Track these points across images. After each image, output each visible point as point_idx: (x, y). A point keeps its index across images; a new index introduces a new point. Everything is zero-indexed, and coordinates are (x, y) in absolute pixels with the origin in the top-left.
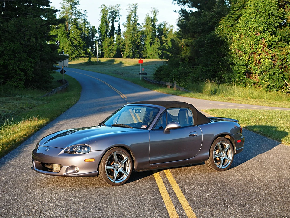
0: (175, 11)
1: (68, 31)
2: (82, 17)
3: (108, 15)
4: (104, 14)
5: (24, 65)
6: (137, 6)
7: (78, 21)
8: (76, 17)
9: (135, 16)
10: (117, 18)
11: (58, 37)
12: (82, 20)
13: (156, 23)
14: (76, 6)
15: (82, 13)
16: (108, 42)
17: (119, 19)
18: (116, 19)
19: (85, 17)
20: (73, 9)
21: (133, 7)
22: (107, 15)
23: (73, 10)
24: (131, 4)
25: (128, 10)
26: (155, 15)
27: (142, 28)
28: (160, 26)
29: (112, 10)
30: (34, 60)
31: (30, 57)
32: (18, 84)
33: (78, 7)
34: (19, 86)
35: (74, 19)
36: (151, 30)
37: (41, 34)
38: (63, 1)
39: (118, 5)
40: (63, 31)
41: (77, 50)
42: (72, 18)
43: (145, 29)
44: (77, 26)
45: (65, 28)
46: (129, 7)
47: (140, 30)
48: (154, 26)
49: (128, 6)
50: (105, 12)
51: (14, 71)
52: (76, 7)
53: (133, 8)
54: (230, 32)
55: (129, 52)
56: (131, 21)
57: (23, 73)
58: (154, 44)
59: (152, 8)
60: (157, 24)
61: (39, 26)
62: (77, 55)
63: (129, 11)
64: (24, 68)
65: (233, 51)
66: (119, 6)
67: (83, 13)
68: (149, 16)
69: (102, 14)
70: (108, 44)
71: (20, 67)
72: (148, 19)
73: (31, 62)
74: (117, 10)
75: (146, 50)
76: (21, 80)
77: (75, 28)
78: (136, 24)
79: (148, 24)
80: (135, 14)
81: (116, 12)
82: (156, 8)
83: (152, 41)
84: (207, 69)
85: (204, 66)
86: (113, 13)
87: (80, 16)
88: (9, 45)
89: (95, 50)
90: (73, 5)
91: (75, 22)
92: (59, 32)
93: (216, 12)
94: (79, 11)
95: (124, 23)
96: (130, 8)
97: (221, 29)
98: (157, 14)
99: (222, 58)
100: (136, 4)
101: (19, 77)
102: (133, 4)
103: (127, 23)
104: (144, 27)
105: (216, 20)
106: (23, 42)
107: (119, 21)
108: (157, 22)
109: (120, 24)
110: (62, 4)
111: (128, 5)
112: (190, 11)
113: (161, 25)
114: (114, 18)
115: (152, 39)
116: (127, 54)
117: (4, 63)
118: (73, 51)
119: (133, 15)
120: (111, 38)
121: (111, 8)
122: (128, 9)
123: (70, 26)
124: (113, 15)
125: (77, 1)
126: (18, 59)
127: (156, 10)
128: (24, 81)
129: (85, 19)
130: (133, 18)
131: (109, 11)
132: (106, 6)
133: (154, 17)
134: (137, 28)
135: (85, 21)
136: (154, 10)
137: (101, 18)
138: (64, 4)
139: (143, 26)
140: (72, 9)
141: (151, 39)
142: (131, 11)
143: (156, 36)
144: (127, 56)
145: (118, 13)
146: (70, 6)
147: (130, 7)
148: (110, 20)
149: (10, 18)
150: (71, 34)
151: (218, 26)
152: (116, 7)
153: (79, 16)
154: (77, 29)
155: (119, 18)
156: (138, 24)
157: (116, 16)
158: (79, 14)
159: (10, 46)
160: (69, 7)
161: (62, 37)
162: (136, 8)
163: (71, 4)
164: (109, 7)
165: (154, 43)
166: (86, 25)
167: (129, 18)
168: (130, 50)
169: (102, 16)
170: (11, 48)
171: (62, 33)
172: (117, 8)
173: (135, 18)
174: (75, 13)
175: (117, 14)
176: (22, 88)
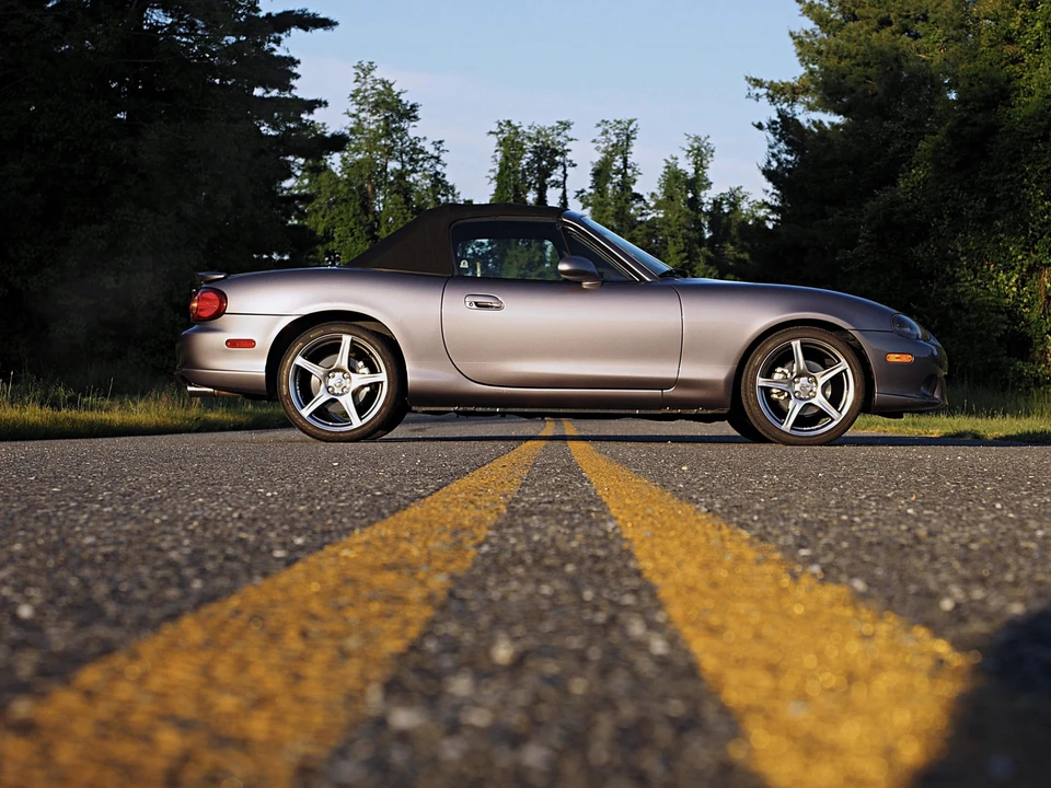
0: (760, 126)
1: (371, 218)
2: (426, 165)
3: (524, 162)
4: (507, 158)
6: (631, 128)
7: (411, 180)
8: (403, 166)
9: (626, 166)
10: (557, 175)
11: (337, 239)
12: (425, 177)
13: (702, 194)
14: (404, 125)
15: (426, 150)
16: (521, 261)
17: (566, 176)
18: (552, 178)
19: (439, 168)
20: (394, 136)
21: (617, 131)
22: (520, 159)
23: (393, 141)
24: (612, 121)
25: (600, 145)
26: (702, 166)
27: (649, 211)
28: (717, 204)
29: (540, 144)
33: (413, 130)
35: (396, 174)
36: (683, 220)
38: (357, 107)
39: (561, 123)
40: (354, 215)
42: (388, 170)
43: (661, 216)
44: (408, 200)
45: (362, 205)
46: (603, 134)
47: (643, 218)
48: (695, 203)
49: (600, 130)
50: (510, 144)
52: (404, 129)
53: (617, 135)
54: (952, 189)
56: (610, 186)
59: (690, 137)
60: (708, 197)
63: (603, 146)
65: (962, 259)
66: (565, 129)
67: (431, 150)
68: (679, 167)
69: (499, 156)
70: (521, 268)
72: (673, 177)
74: (559, 142)
77: (399, 206)
78: (627, 194)
79: (670, 198)
80: (625, 160)
81: (555, 152)
82: (703, 139)
83: (687, 261)
86: (542, 152)
87: (421, 163)
90: (394, 122)
91: (400, 185)
92: (337, 218)
93: (903, 118)
94: (415, 144)
95: (583, 191)
96: (608, 135)
97: (919, 182)
98: (709, 159)
99: (923, 288)
100: (631, 122)
102: (619, 122)
103: (592, 191)
104: (658, 207)
105: (902, 150)
107: (564, 182)
108: (707, 191)
109: (567, 193)
110: (354, 116)
111: (599, 125)
112: (814, 122)
113: (721, 204)
114: (546, 173)
115: (686, 254)
119: (618, 163)
120: (533, 249)
121: (533, 133)
122: (599, 139)
123: (382, 198)
124: (541, 159)
125: (408, 108)
127: (705, 144)
129: (438, 173)
130: (618, 172)
131: (529, 145)
132: (517, 125)
133: (696, 172)
134: (632, 211)
135: (438, 182)
136: (696, 145)
137: (498, 171)
138: (362, 115)
139: (652, 204)
140: (388, 134)
141: (683, 251)
142: (610, 149)
143: (701, 241)
145: (563, 154)
146: (382, 123)
147: (607, 132)
148: (529, 179)
150: (383, 229)
151: (910, 171)
152: (556, 132)
153: (417, 161)
154: (405, 211)
155: (564, 172)
156: (639, 197)
157: (555, 165)
158: (414, 153)
160: (378, 127)
161: (351, 239)
162: (628, 137)
163: (387, 118)
164: (527, 131)
165: (695, 269)
166: (439, 196)
167: (601, 174)
169: (501, 165)
171: (351, 224)
172: (558, 134)
173: (624, 175)
174: (402, 152)
175: (557, 158)
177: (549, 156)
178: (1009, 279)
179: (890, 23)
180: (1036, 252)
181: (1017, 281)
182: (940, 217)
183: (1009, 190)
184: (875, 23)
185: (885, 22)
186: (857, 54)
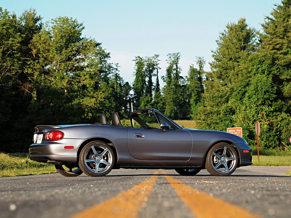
2: (113, 71)
3: (144, 69)
4: (139, 68)
6: (178, 55)
7: (108, 76)
9: (177, 68)
10: (155, 72)
12: (113, 75)
13: (202, 75)
14: (106, 59)
15: (113, 67)
16: (145, 100)
17: (158, 72)
18: (154, 73)
19: (117, 72)
20: (103, 63)
21: (174, 57)
23: (103, 65)
24: (172, 54)
26: (202, 67)
27: (185, 82)
29: (149, 62)
33: (109, 61)
35: (104, 75)
36: (196, 85)
39: (156, 55)
41: (108, 112)
43: (189, 83)
44: (108, 83)
46: (169, 58)
47: (184, 84)
48: (200, 79)
49: (168, 57)
50: (140, 64)
52: (106, 61)
53: (174, 58)
55: (170, 111)
56: (172, 75)
58: (200, 102)
59: (197, 57)
62: (108, 117)
63: (169, 62)
66: (157, 57)
67: (115, 67)
68: (194, 67)
69: (136, 67)
70: (145, 103)
72: (192, 71)
74: (155, 61)
75: (191, 109)
77: (105, 86)
78: (178, 77)
79: (192, 78)
80: (177, 66)
81: (154, 65)
82: (202, 58)
83: (198, 98)
86: (150, 65)
87: (111, 71)
89: (129, 110)
90: (103, 58)
91: (105, 78)
94: (110, 65)
95: (163, 77)
96: (171, 58)
97: (233, 102)
98: (204, 64)
100: (178, 54)
102: (174, 54)
103: (167, 76)
104: (188, 80)
105: (230, 94)
107: (157, 74)
108: (204, 75)
109: (158, 78)
111: (168, 55)
114: (151, 71)
115: (197, 96)
116: (168, 115)
119: (175, 67)
120: (148, 96)
121: (147, 60)
122: (168, 60)
124: (149, 67)
125: (107, 54)
127: (202, 60)
129: (117, 74)
130: (174, 70)
131: (145, 63)
132: (142, 57)
133: (200, 68)
134: (180, 82)
135: (117, 77)
136: (199, 60)
137: (136, 72)
139: (186, 80)
140: (101, 63)
142: (172, 63)
145: (157, 65)
146: (99, 59)
148: (146, 74)
151: (231, 99)
152: (154, 58)
153: (110, 71)
154: (107, 87)
156: (182, 77)
157: (154, 69)
158: (109, 68)
160: (98, 61)
162: (177, 59)
163: (100, 57)
164: (145, 59)
166: (118, 81)
167: (169, 71)
168: (171, 109)
169: (137, 70)
172: (155, 59)
173: (177, 71)
174: (105, 68)
175: (155, 67)
177: (152, 67)
178: (250, 123)
179: (232, 59)
180: (255, 117)
181: (252, 123)
182: (237, 110)
183: (249, 105)
184: (229, 59)
185: (231, 59)
186: (224, 67)
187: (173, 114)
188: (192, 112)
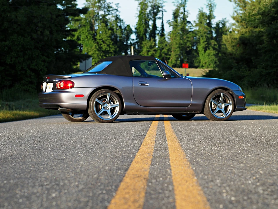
1: (94, 32)
2: (113, 12)
3: (148, 10)
4: (142, 9)
5: (36, 65)
7: (107, 17)
8: (105, 13)
9: (184, 11)
10: (160, 15)
11: (82, 40)
12: (113, 17)
13: (212, 20)
15: (113, 7)
16: (148, 45)
17: (163, 15)
18: (158, 16)
19: (117, 13)
20: (101, 2)
22: (146, 9)
23: (101, 4)
26: (212, 11)
27: (193, 27)
28: (218, 25)
29: (154, 4)
30: (48, 59)
31: (43, 55)
32: (28, 88)
34: (29, 90)
35: (102, 16)
36: (205, 30)
37: (57, 26)
40: (88, 31)
42: (99, 14)
43: (197, 29)
44: (107, 25)
45: (90, 27)
47: (191, 30)
48: (209, 24)
50: (143, 5)
51: (23, 72)
55: (175, 59)
56: (179, 19)
57: (34, 74)
58: (209, 49)
60: (214, 22)
61: (54, 17)
63: (176, 4)
64: (36, 67)
67: (114, 7)
68: (204, 11)
69: (139, 9)
70: (148, 48)
71: (31, 67)
72: (202, 15)
73: (44, 61)
74: (160, 3)
75: (199, 57)
76: (31, 83)
77: (104, 27)
78: (185, 21)
79: (201, 22)
80: (184, 9)
81: (159, 7)
83: (207, 45)
84: (267, 71)
85: (263, 68)
86: (154, 7)
87: (111, 12)
88: (17, 39)
91: (104, 19)
92: (82, 32)
94: (109, 5)
95: (169, 21)
98: (215, 8)
101: (29, 79)
103: (173, 20)
104: (196, 25)
106: (35, 36)
107: (162, 18)
108: (214, 20)
109: (164, 22)
113: (219, 24)
114: (156, 14)
116: (173, 62)
117: (11, 61)
118: (100, 57)
119: (182, 10)
120: (152, 41)
121: (151, 1)
122: (174, 2)
123: (97, 24)
124: (154, 9)
126: (28, 57)
127: (213, 3)
128: (36, 84)
129: (117, 15)
130: (182, 13)
131: (149, 4)
133: (210, 13)
134: (187, 27)
135: (117, 18)
136: (210, 3)
137: (139, 14)
139: (194, 25)
140: (99, 1)
141: (206, 41)
142: (179, 5)
143: (212, 38)
144: (172, 64)
145: (162, 7)
148: (150, 16)
149: (20, 7)
150: (98, 36)
153: (109, 11)
154: (106, 29)
156: (189, 22)
157: (158, 11)
158: (109, 8)
159: (19, 40)
161: (86, 39)
162: (185, 1)
166: (118, 23)
167: (176, 15)
168: (177, 56)
169: (140, 12)
170: (20, 43)
171: (87, 34)
173: (184, 15)
174: (104, 8)
175: (160, 9)
176: (32, 92)
177: (156, 9)
187: (178, 62)
188: (200, 60)
